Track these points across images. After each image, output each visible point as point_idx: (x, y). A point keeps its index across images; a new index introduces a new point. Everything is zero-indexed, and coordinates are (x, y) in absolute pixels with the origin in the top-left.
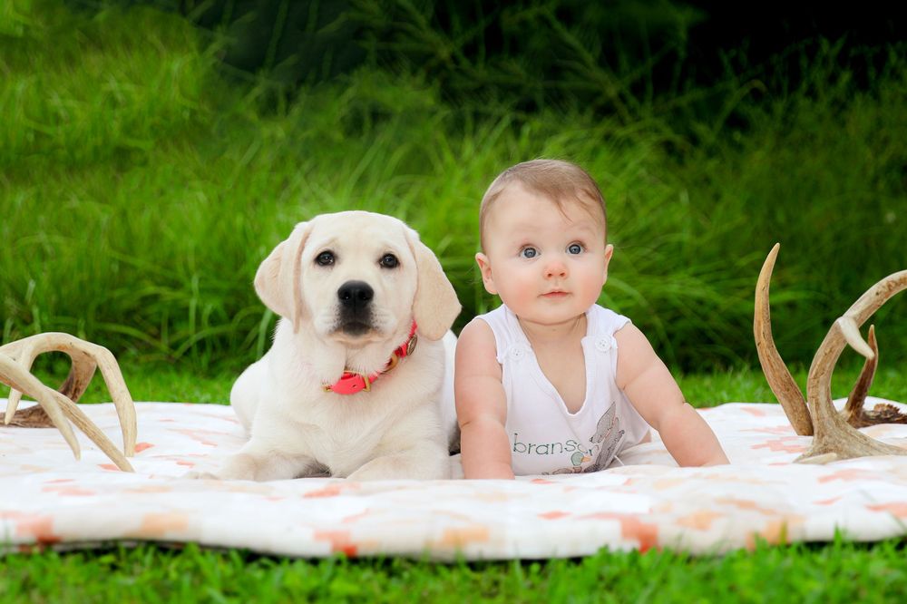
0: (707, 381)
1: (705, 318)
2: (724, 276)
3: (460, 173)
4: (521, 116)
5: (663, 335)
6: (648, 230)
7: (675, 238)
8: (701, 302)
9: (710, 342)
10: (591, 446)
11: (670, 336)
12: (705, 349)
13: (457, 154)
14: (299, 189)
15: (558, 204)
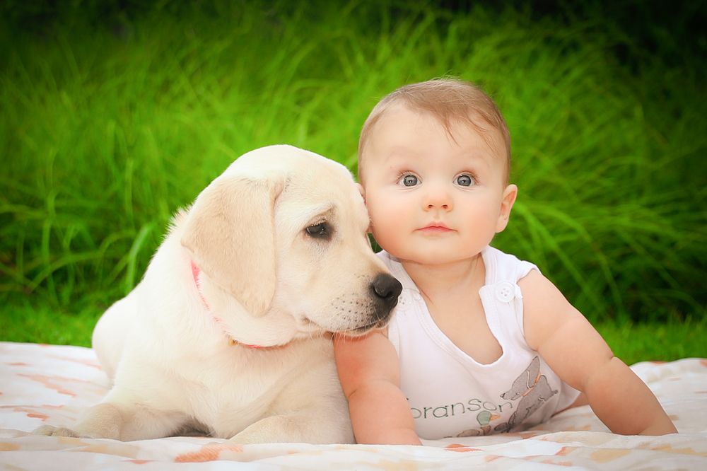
0: (661, 332)
1: (660, 257)
2: (683, 207)
3: (373, 78)
4: (447, 14)
5: (608, 276)
6: (594, 151)
7: (627, 161)
8: (655, 238)
9: (665, 285)
10: (502, 401)
11: (618, 277)
12: (659, 294)
13: (371, 56)
14: (183, 93)
15: (447, 124)
